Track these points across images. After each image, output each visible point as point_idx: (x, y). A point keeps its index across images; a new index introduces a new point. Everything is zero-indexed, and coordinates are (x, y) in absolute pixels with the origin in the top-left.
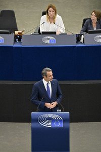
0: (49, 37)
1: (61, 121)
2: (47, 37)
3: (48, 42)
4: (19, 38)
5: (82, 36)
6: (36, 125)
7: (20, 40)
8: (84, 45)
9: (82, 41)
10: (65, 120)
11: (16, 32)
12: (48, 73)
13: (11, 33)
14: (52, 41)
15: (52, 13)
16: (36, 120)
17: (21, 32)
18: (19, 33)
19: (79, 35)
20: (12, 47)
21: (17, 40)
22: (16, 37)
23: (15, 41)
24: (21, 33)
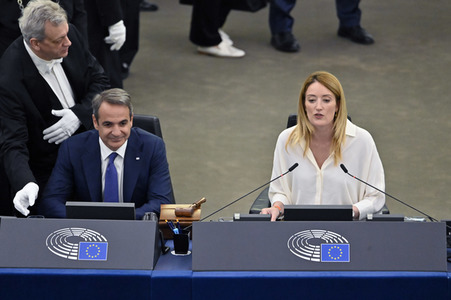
0: (318, 234)
2: (307, 234)
4: (177, 237)
11: (169, 211)
15: (319, 104)
17: (187, 207)
18: (179, 214)
20: (147, 278)
21: (170, 244)
22: (164, 230)
23: (161, 251)
24: (188, 215)
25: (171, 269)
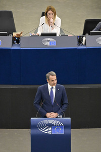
0: (49, 39)
1: (61, 127)
2: (47, 39)
3: (48, 44)
4: (17, 40)
5: (84, 38)
6: (35, 131)
7: (18, 42)
8: (86, 48)
9: (83, 43)
10: (66, 127)
11: (15, 34)
12: (51, 76)
13: (9, 35)
14: (53, 43)
16: (35, 127)
17: (19, 33)
18: (17, 35)
19: (80, 36)
21: (15, 42)
22: (14, 38)
23: (13, 43)
24: (19, 35)
25: (16, 47)
